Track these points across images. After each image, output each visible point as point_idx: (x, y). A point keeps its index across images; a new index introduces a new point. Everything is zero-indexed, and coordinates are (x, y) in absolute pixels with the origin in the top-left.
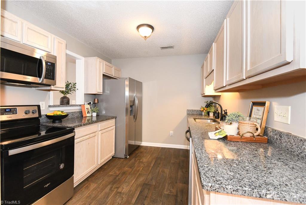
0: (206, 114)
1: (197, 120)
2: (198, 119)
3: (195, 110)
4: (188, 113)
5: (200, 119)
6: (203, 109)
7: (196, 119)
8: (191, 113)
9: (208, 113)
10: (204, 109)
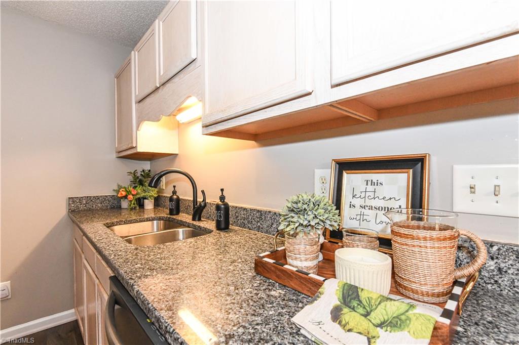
0: (132, 205)
1: (116, 228)
2: (119, 223)
3: (97, 198)
4: (73, 208)
5: (125, 223)
6: (126, 191)
7: (113, 224)
8: (82, 207)
9: (140, 203)
10: (129, 192)
